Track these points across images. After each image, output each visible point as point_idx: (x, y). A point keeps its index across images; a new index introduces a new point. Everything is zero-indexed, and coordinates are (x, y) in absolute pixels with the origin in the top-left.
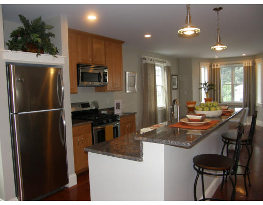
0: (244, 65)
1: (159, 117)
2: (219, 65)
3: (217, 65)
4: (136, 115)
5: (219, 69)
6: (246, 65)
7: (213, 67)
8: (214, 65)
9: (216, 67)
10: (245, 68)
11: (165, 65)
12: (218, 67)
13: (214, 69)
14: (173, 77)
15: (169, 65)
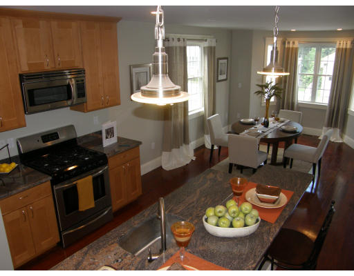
0: (337, 47)
1: (192, 130)
2: (296, 43)
3: (294, 43)
4: (141, 146)
5: (296, 49)
6: (341, 47)
7: (286, 46)
8: (289, 43)
9: (291, 46)
10: (338, 50)
11: (206, 44)
12: (295, 46)
13: (289, 48)
14: (221, 61)
15: (214, 44)
